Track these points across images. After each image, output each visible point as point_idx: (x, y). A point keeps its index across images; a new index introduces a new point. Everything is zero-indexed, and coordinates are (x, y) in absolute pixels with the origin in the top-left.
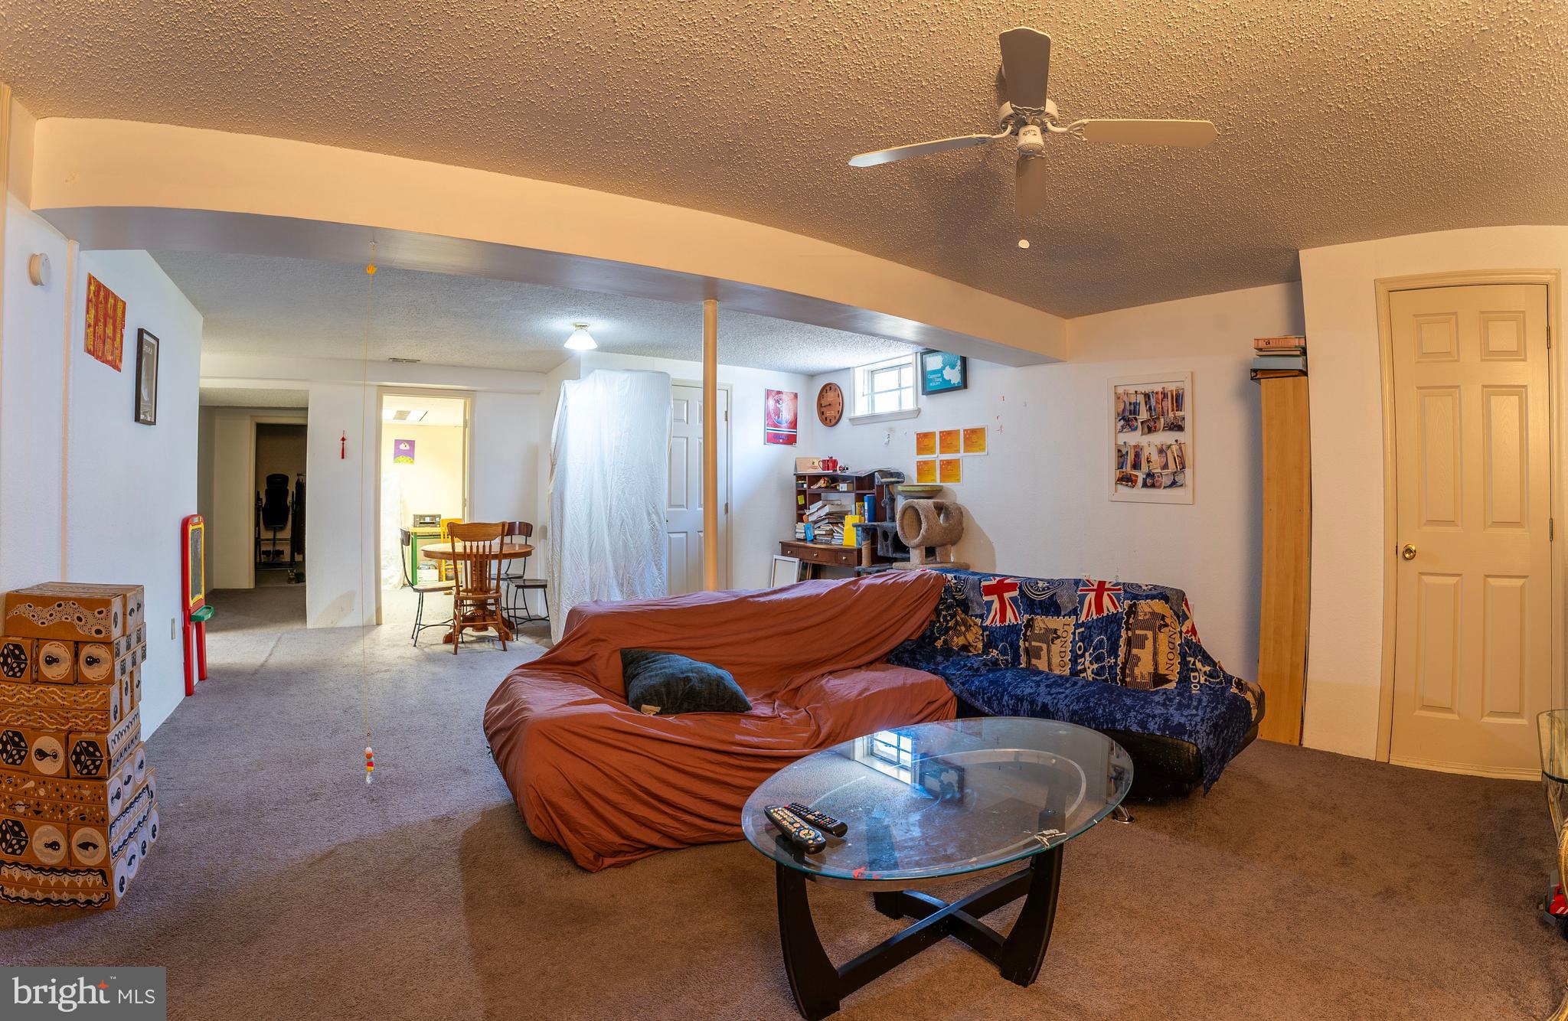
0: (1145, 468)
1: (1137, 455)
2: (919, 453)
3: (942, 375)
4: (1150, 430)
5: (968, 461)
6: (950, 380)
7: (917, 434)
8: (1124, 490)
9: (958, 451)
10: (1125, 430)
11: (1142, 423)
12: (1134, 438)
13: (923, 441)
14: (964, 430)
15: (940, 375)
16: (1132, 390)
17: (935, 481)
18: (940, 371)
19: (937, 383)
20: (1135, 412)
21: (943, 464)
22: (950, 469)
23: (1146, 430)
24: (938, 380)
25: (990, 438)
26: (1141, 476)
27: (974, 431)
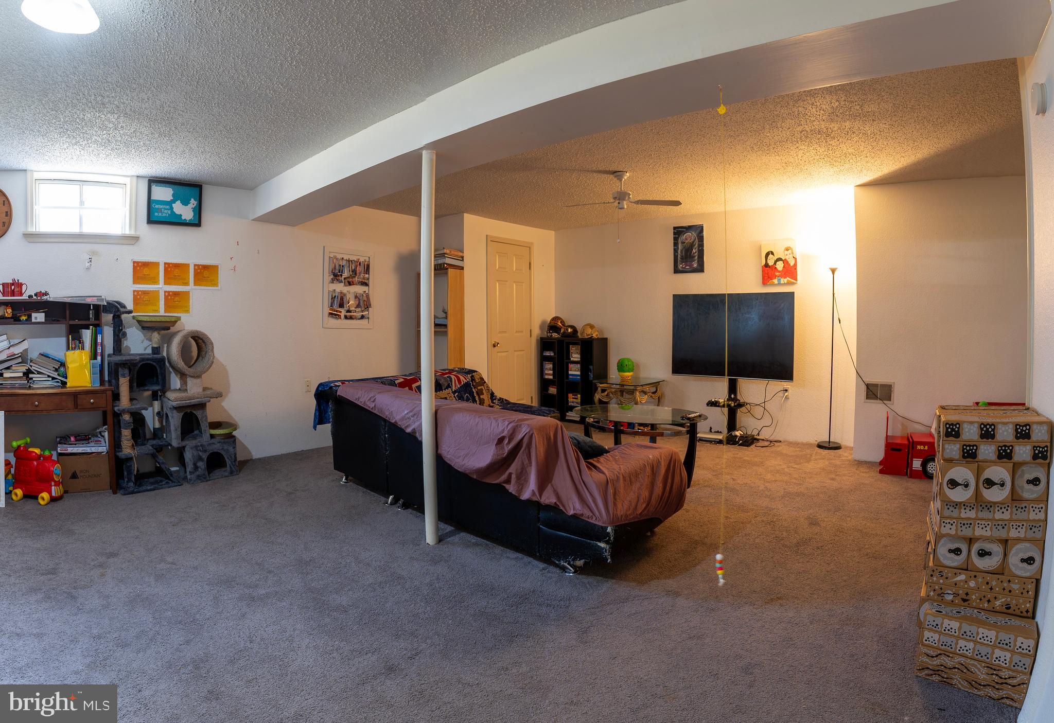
0: (346, 307)
1: (342, 299)
2: (135, 282)
3: (172, 208)
4: (350, 284)
5: (198, 295)
6: (181, 215)
7: (134, 262)
8: (333, 322)
9: (187, 284)
10: (334, 282)
11: (345, 279)
12: (339, 287)
13: (142, 270)
14: (195, 265)
15: (168, 207)
16: (339, 256)
17: (157, 311)
18: (170, 203)
19: (164, 215)
20: (341, 271)
21: (169, 295)
22: (176, 300)
23: (347, 283)
24: (166, 211)
25: (223, 275)
26: (343, 313)
27: (205, 267)
